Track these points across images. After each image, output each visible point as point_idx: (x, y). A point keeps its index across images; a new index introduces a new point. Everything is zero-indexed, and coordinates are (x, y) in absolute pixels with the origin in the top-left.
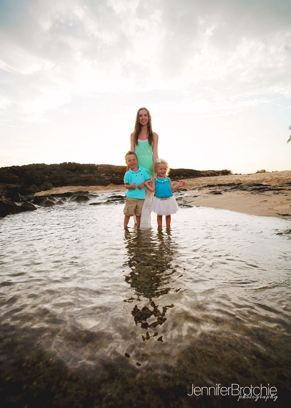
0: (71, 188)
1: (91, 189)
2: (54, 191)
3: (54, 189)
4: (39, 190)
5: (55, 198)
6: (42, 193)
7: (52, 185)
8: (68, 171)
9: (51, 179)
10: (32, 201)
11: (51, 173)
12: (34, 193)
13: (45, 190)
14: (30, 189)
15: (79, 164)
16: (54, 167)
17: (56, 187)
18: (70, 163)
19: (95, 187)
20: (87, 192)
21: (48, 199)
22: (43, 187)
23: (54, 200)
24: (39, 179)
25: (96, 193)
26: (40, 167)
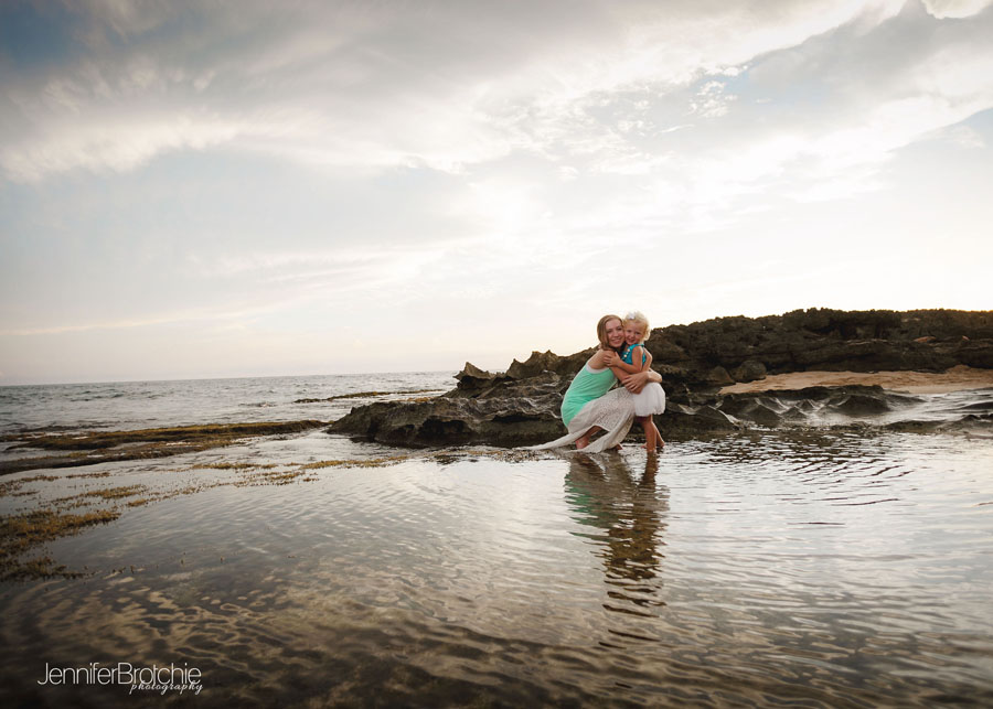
0: (820, 377)
1: (888, 381)
2: (772, 383)
3: (770, 378)
4: (732, 381)
5: (778, 401)
6: (740, 388)
7: (764, 369)
8: (807, 333)
9: (761, 354)
10: (719, 405)
11: (760, 338)
12: (719, 387)
13: (747, 380)
14: (711, 377)
15: (840, 312)
16: (767, 323)
17: (774, 374)
18: (813, 311)
19: (897, 375)
20: (877, 388)
21: (759, 402)
22: (740, 373)
23: (777, 406)
24: (732, 354)
25: (907, 392)
26: (733, 325)
